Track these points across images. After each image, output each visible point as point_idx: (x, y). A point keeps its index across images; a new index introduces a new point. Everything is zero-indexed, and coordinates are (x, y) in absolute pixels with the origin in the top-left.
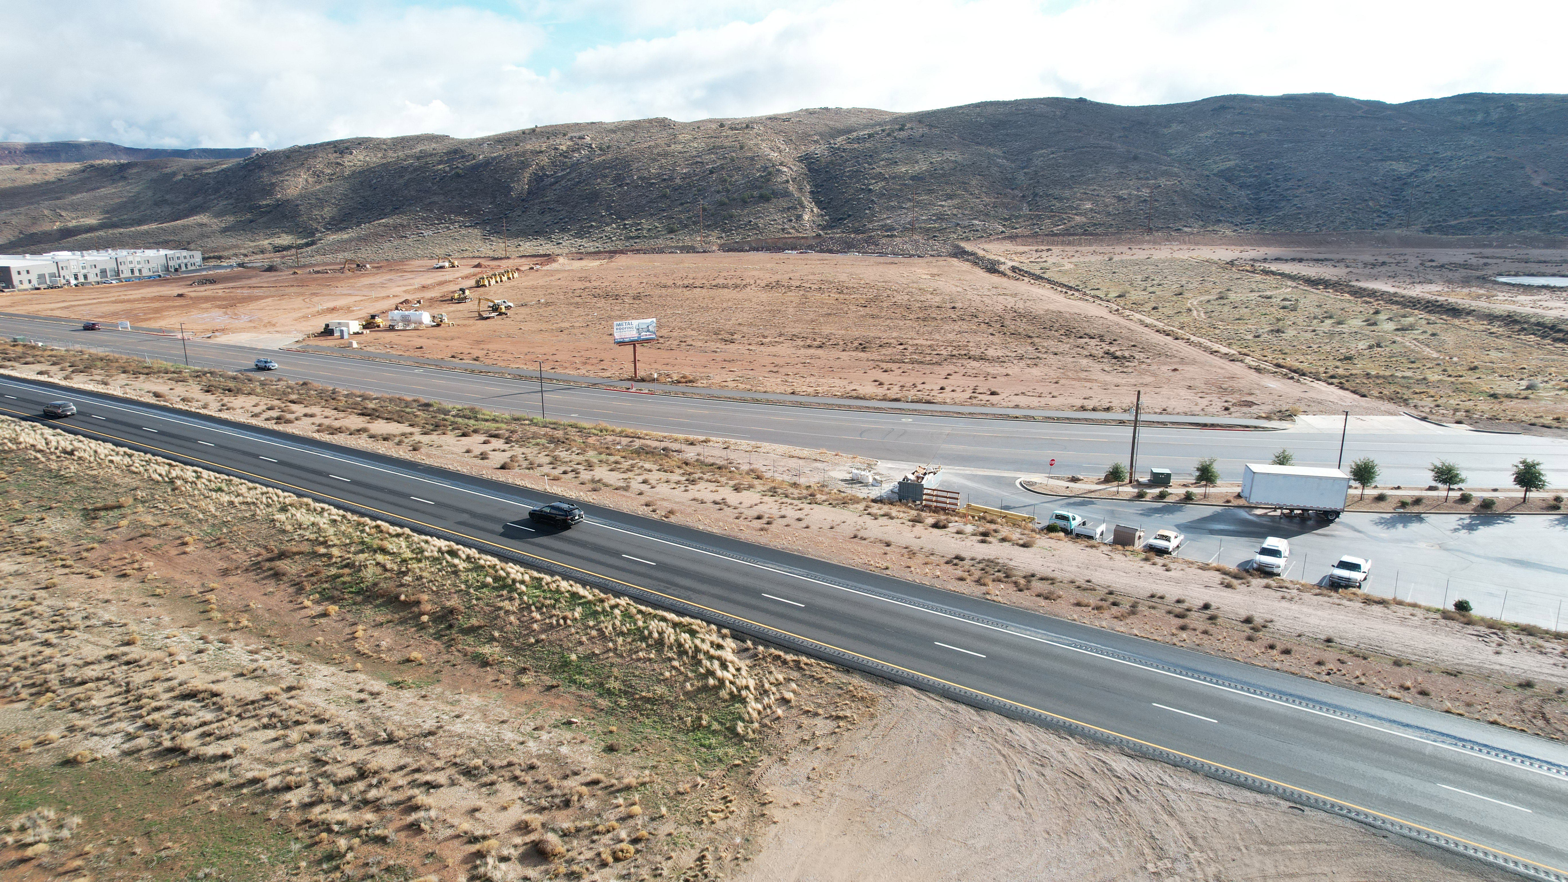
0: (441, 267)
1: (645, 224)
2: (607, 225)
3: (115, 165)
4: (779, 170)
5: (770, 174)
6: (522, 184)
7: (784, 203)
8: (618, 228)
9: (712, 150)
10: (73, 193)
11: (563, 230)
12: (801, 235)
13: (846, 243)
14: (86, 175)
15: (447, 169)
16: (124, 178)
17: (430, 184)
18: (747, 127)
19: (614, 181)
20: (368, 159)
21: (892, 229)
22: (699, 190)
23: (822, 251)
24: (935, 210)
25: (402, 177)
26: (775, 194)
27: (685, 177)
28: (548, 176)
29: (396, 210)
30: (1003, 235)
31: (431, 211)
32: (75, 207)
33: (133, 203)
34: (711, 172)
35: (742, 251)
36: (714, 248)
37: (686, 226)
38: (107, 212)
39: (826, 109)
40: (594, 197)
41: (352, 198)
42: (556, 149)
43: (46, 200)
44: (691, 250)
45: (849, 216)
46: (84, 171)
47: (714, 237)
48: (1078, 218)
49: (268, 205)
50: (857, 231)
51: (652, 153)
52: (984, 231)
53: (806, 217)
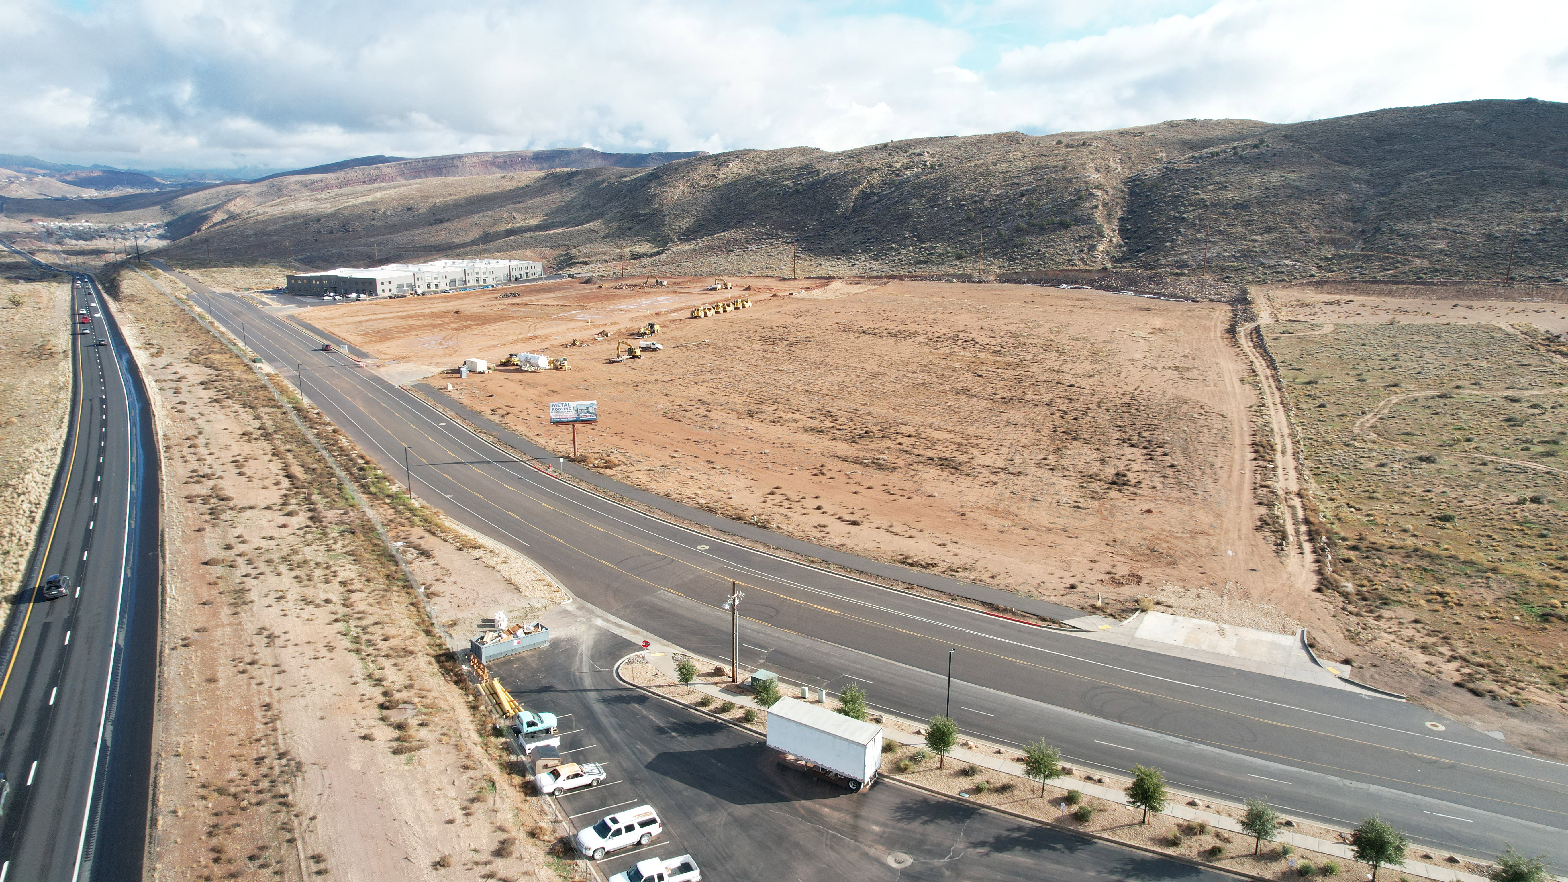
0: (714, 289)
1: (940, 247)
2: (906, 247)
3: (568, 173)
4: (1091, 194)
5: (1080, 198)
6: (847, 204)
7: (1081, 231)
8: (914, 252)
9: (1034, 170)
10: (531, 198)
11: (865, 251)
12: (1088, 268)
13: (1129, 279)
14: (546, 181)
15: (792, 185)
16: (569, 184)
17: (774, 199)
18: (1084, 144)
19: (928, 202)
20: (740, 172)
21: (1185, 265)
22: (1004, 214)
23: (1101, 288)
24: (1243, 245)
25: (754, 191)
26: (1077, 221)
27: (999, 198)
28: (875, 194)
29: (739, 223)
30: (1311, 279)
31: (764, 226)
32: (526, 210)
33: (566, 208)
34: (1023, 195)
35: (1019, 282)
36: (991, 278)
37: (976, 252)
38: (547, 215)
39: (1193, 121)
40: (906, 216)
41: (709, 210)
42: (891, 166)
43: (512, 203)
44: (966, 278)
45: (1149, 248)
46: (545, 178)
47: (996, 266)
48: (1418, 261)
49: (646, 214)
50: (1147, 266)
51: (974, 173)
52: (1290, 273)
53: (1100, 248)
